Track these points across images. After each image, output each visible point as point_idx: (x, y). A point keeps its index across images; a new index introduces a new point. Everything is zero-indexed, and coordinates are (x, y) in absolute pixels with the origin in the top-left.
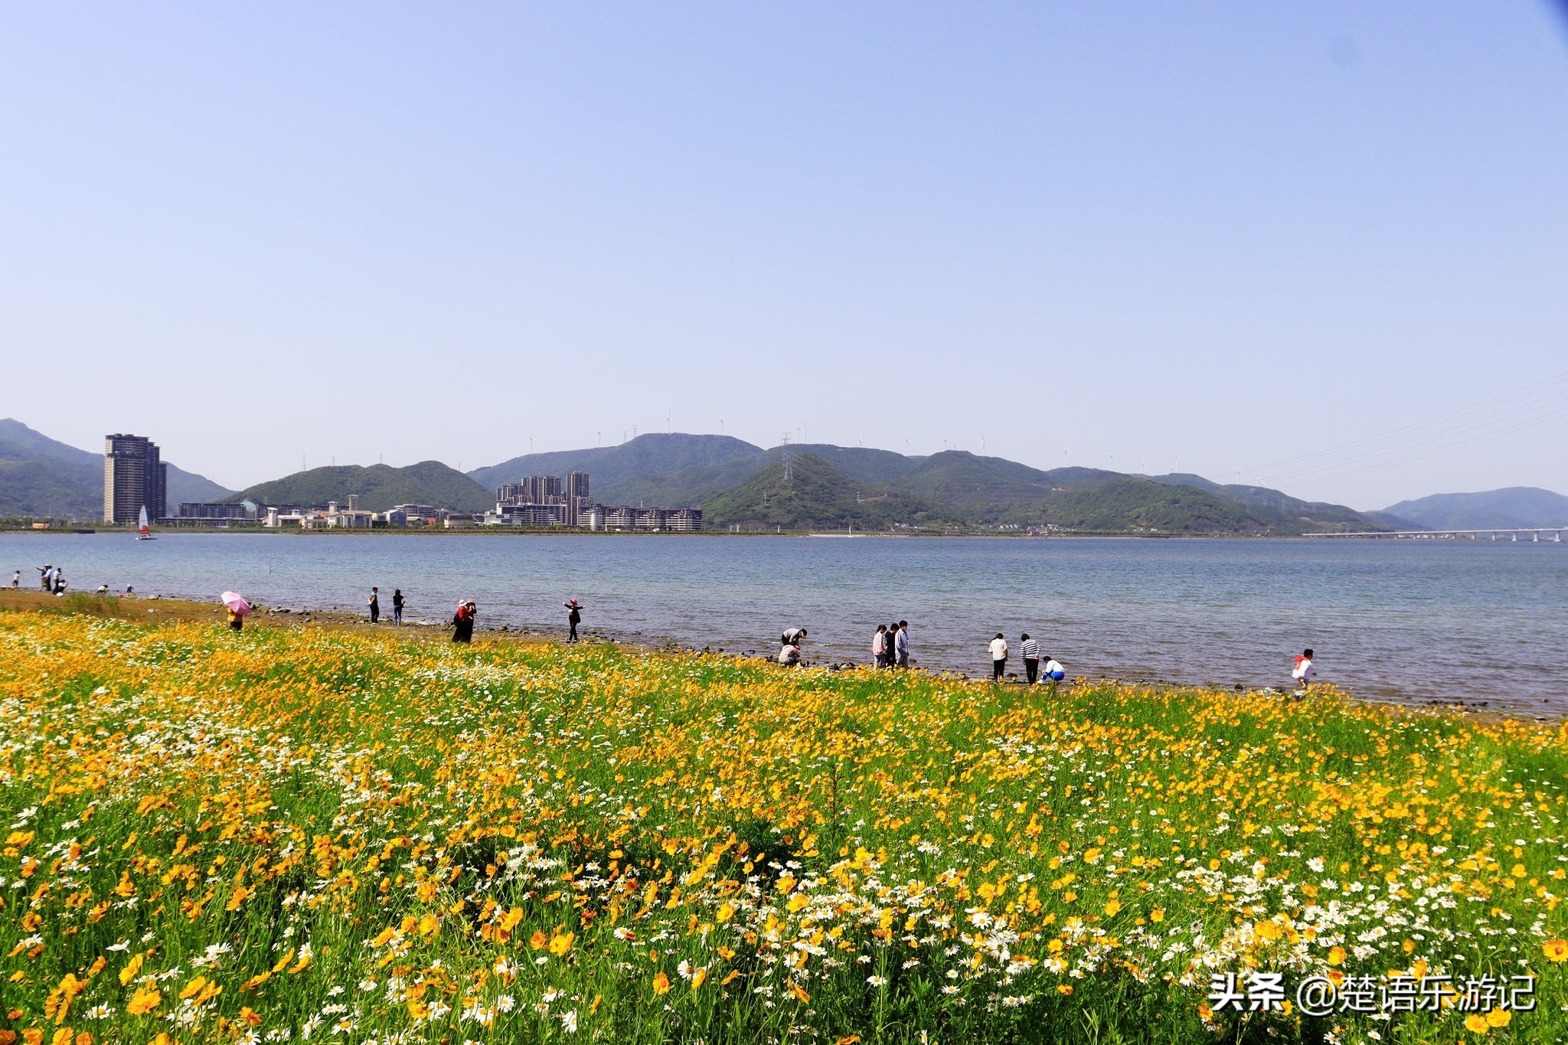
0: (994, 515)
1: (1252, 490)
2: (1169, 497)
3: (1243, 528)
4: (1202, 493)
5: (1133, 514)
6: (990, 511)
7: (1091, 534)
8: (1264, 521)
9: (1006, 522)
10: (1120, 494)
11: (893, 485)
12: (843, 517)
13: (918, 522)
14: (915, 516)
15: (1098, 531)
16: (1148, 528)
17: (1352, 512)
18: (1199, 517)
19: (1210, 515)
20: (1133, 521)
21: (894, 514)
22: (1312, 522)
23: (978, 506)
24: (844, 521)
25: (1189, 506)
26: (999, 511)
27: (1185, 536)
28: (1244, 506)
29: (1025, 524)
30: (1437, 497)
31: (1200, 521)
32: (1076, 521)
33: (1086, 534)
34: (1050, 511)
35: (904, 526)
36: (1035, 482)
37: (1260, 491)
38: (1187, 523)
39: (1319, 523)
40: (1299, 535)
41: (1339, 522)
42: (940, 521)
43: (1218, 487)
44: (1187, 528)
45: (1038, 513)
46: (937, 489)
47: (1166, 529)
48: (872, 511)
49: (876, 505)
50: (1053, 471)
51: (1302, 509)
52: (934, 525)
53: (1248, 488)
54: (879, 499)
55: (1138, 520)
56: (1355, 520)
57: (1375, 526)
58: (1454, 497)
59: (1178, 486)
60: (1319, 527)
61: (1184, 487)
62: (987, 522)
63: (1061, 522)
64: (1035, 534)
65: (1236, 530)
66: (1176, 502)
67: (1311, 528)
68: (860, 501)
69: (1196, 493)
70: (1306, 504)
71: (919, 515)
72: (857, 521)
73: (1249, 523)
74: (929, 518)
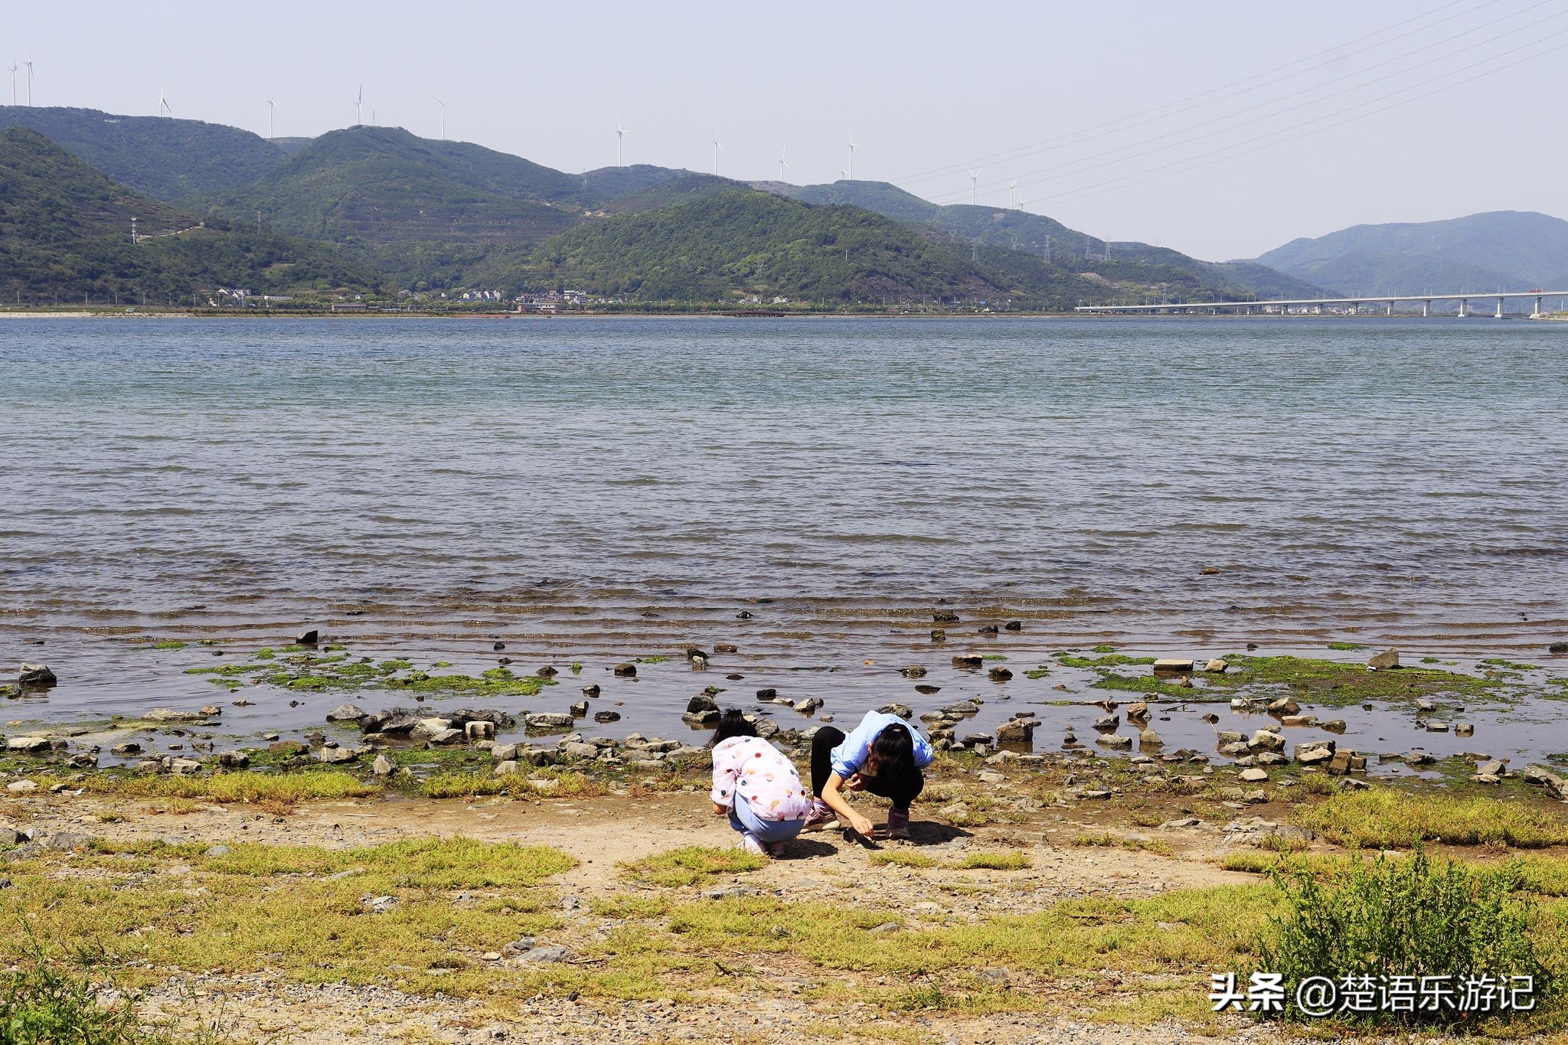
0: (452, 271)
1: (1000, 216)
2: (814, 231)
3: (960, 296)
4: (882, 221)
5: (741, 266)
6: (444, 262)
7: (649, 310)
8: (1005, 281)
9: (476, 286)
10: (715, 224)
11: (231, 202)
12: (94, 275)
13: (272, 286)
14: (267, 273)
15: (663, 304)
16: (768, 295)
17: (1186, 261)
18: (872, 273)
19: (896, 268)
20: (739, 281)
21: (216, 267)
22: (1105, 282)
23: (418, 250)
24: (98, 283)
25: (853, 250)
26: (462, 261)
27: (841, 312)
28: (966, 249)
29: (515, 288)
30: (1360, 229)
31: (874, 280)
32: (625, 281)
33: (637, 309)
34: (571, 261)
35: (239, 294)
36: (547, 198)
37: (1016, 219)
38: (847, 284)
39: (1117, 285)
40: (1069, 308)
41: (1154, 281)
42: (321, 284)
43: (931, 210)
44: (846, 295)
45: (545, 263)
46: (327, 212)
47: (803, 298)
48: (165, 261)
49: (175, 247)
50: (590, 175)
51: (1088, 255)
52: (307, 292)
53: (989, 211)
54: (185, 234)
55: (750, 280)
56: (1185, 279)
57: (1228, 290)
58: (1390, 230)
59: (834, 208)
60: (1115, 292)
61: (846, 210)
62: (436, 285)
63: (593, 285)
64: (530, 310)
65: (946, 300)
66: (831, 240)
67: (1098, 293)
68: (139, 239)
69: (868, 222)
70: (1097, 245)
71: (276, 270)
72: (130, 283)
73: (973, 284)
74: (298, 277)
